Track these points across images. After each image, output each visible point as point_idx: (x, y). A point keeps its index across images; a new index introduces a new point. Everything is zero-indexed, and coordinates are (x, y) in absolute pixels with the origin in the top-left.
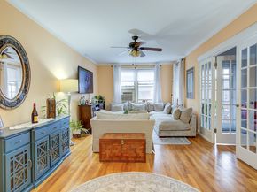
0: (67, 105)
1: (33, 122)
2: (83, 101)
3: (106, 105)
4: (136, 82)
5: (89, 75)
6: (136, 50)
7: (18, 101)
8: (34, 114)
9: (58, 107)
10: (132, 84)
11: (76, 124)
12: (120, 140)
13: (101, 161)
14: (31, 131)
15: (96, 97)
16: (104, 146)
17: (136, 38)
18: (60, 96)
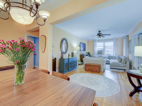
0: (77, 54)
1: (69, 57)
2: (82, 54)
3: (91, 55)
4: (104, 47)
5: (84, 45)
6: (100, 36)
7: (66, 53)
8: (69, 56)
9: (74, 55)
10: (103, 47)
11: (79, 61)
12: (91, 65)
13: (85, 70)
14: (68, 59)
15: (86, 53)
16: (86, 66)
17: (100, 32)
18: (75, 52)
